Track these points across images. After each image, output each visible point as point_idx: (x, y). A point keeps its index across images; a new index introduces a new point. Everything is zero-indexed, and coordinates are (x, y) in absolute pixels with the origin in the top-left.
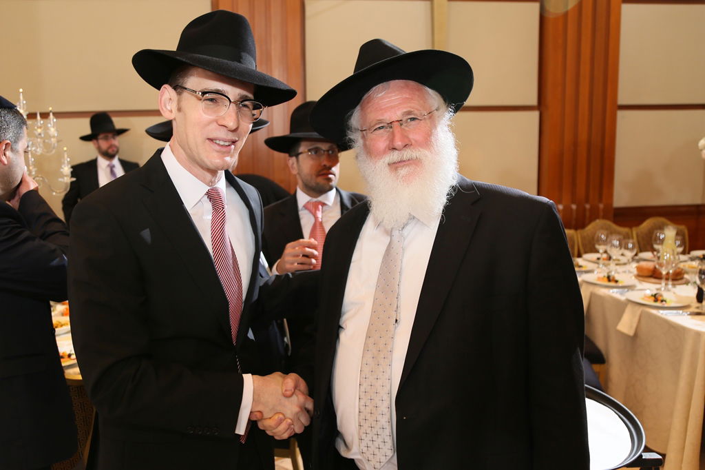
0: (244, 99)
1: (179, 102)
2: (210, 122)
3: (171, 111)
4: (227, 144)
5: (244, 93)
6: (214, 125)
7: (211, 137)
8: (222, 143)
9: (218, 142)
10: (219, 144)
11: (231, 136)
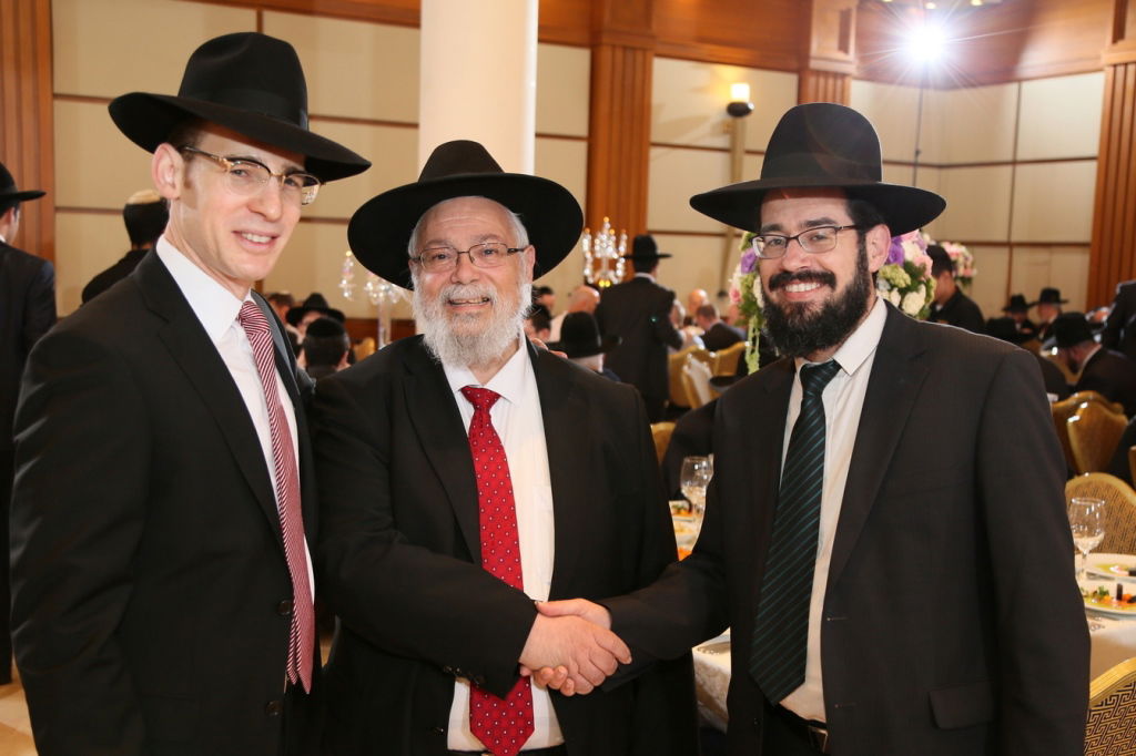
0: (290, 172)
1: (187, 172)
2: (238, 208)
3: (173, 186)
4: (264, 240)
5: (291, 164)
6: (244, 211)
7: (238, 228)
8: (256, 239)
9: (249, 236)
10: (251, 241)
11: (270, 229)
